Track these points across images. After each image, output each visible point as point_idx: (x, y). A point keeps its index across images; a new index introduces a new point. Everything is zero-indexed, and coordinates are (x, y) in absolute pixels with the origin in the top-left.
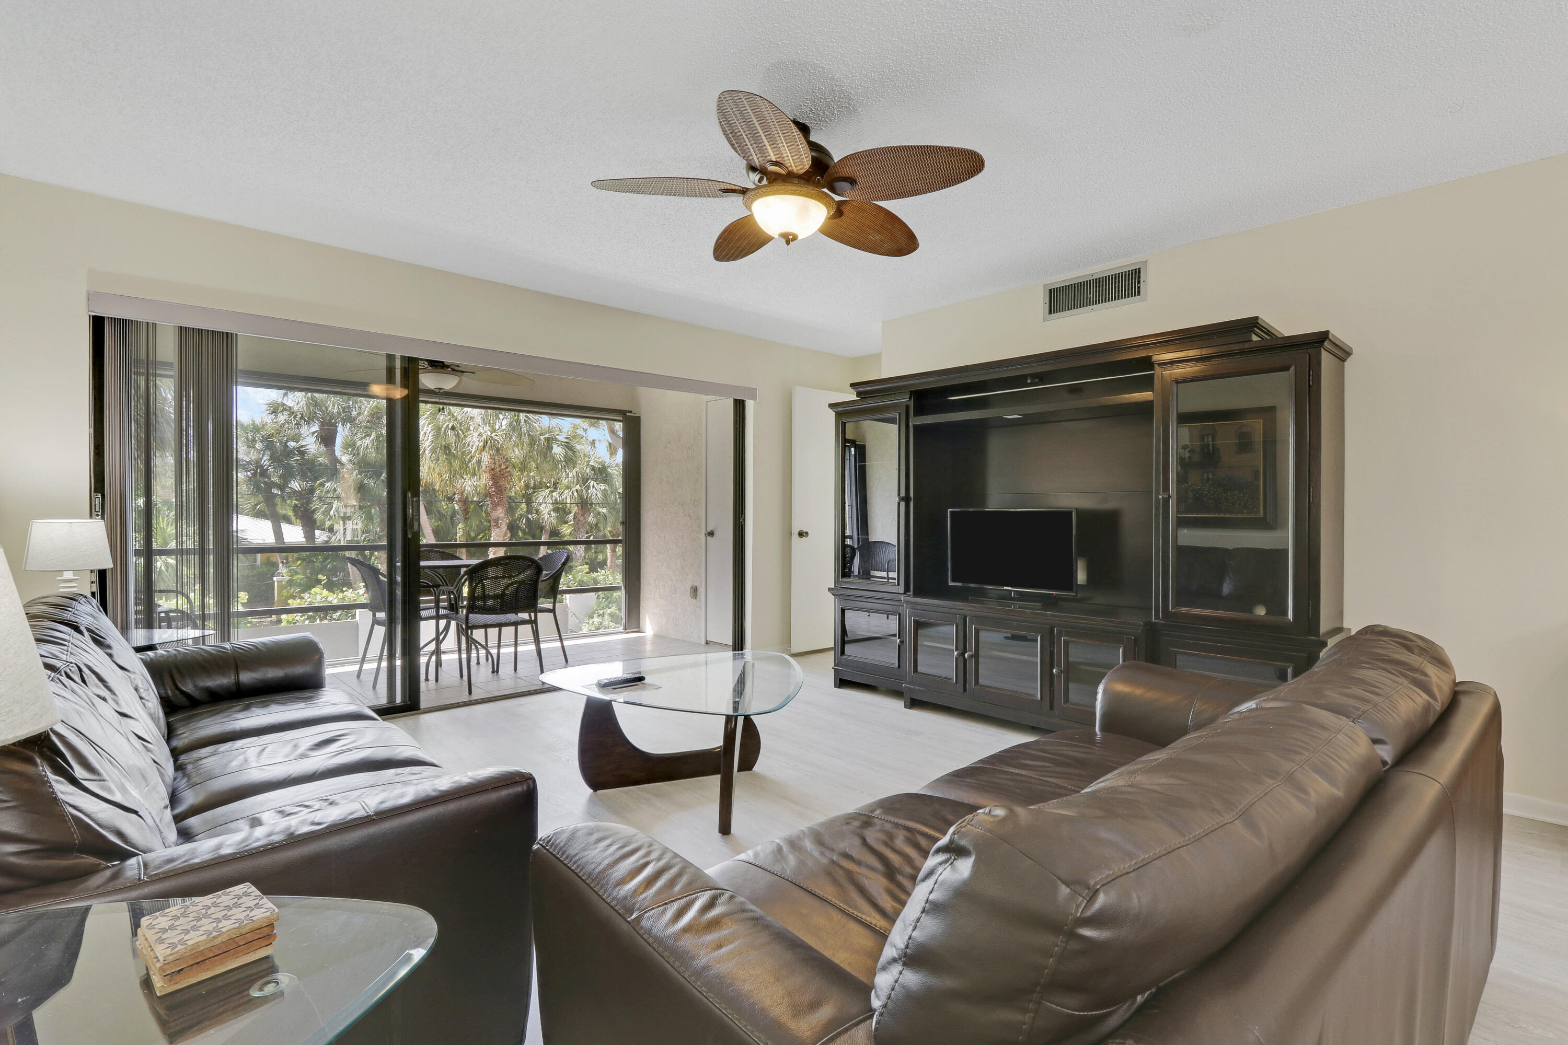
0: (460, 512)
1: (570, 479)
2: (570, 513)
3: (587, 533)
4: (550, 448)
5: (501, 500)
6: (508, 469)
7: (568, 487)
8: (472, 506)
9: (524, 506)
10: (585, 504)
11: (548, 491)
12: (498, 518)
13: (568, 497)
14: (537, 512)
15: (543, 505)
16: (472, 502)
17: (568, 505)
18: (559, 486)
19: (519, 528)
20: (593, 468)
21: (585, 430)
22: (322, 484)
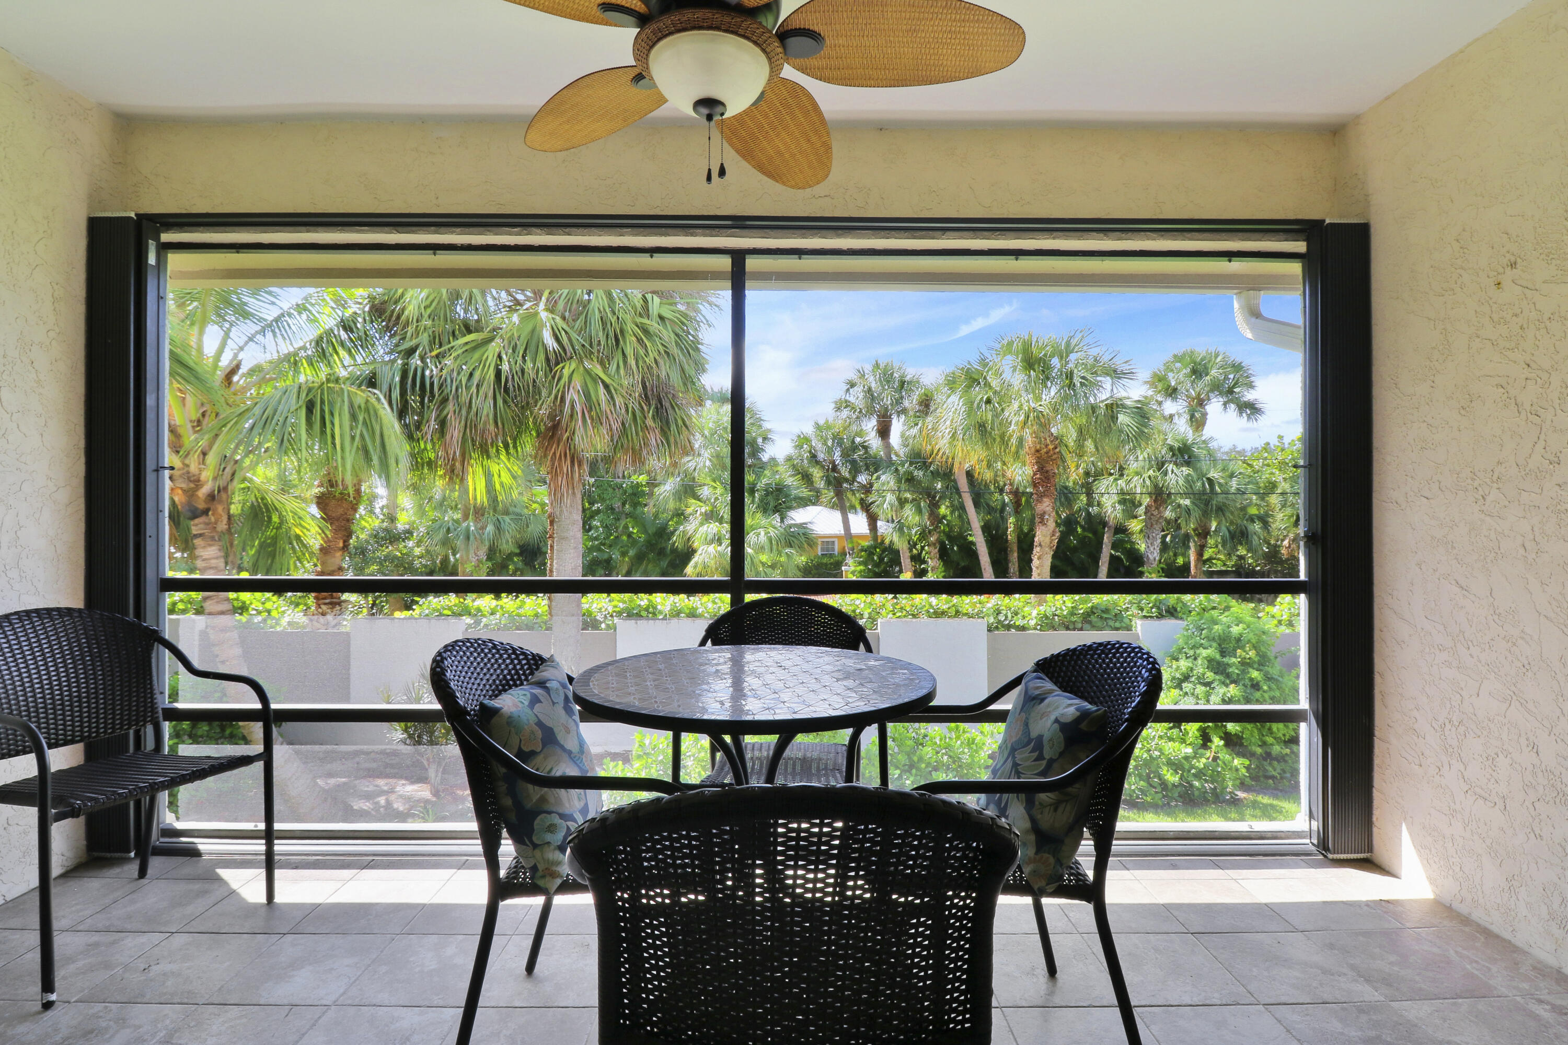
0: (1010, 505)
1: (1141, 464)
2: (1141, 505)
3: (1163, 531)
4: (1114, 418)
5: (1047, 489)
6: (1057, 450)
7: (1137, 474)
8: (1023, 499)
9: (1084, 498)
10: (1160, 495)
11: (1111, 478)
12: (1045, 513)
13: (1138, 485)
14: (1099, 504)
15: (1106, 496)
16: (1024, 493)
17: (1138, 497)
18: (1126, 472)
19: (1078, 523)
20: (1171, 449)
21: (1160, 403)
22: (878, 478)
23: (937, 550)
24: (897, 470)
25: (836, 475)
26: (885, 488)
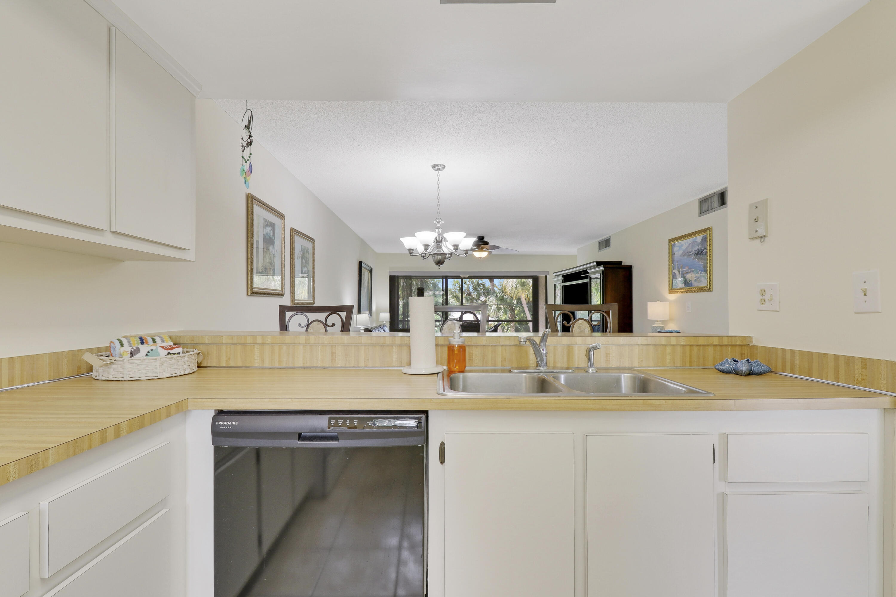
22: (489, 299)
23: (514, 329)
24: (497, 295)
25: (471, 297)
26: (492, 303)
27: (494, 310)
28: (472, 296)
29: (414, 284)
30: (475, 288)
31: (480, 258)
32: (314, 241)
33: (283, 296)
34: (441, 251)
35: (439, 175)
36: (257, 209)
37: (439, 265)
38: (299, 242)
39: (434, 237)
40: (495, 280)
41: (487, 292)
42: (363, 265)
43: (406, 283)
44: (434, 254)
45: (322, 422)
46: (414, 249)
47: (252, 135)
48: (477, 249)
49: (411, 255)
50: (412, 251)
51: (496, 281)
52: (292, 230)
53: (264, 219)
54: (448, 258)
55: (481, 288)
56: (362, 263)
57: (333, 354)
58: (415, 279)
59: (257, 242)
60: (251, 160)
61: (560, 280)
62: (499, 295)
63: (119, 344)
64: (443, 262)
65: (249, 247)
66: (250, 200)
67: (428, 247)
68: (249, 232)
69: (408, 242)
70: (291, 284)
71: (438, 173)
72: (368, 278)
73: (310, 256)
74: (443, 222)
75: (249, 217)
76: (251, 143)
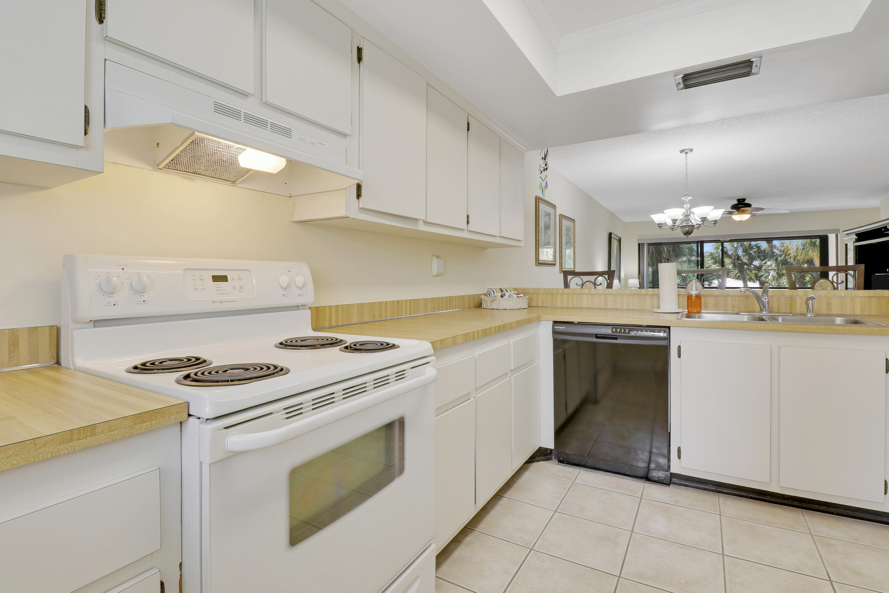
22: (766, 263)
24: (777, 259)
25: (740, 262)
26: (770, 268)
27: (773, 277)
28: (741, 260)
29: (664, 250)
30: (745, 251)
31: (741, 221)
32: (575, 221)
33: (555, 266)
34: (689, 223)
35: (686, 157)
36: (542, 206)
37: (687, 235)
38: (565, 223)
39: (683, 212)
40: (774, 241)
41: (763, 255)
42: (613, 236)
43: (656, 250)
44: (682, 226)
45: (608, 331)
46: (663, 224)
47: (548, 164)
48: (737, 212)
49: (661, 228)
50: (661, 225)
51: (776, 243)
52: (561, 215)
53: (545, 211)
54: (697, 228)
55: (755, 250)
56: (612, 235)
57: (606, 300)
58: (666, 245)
59: (541, 228)
60: (547, 179)
61: (852, 239)
62: (780, 259)
63: (493, 292)
64: (692, 232)
65: (537, 233)
66: (537, 200)
67: (676, 221)
68: (537, 223)
69: (657, 218)
70: (560, 256)
71: (686, 156)
72: (617, 247)
73: (571, 233)
74: (691, 198)
75: (537, 212)
76: (547, 169)
